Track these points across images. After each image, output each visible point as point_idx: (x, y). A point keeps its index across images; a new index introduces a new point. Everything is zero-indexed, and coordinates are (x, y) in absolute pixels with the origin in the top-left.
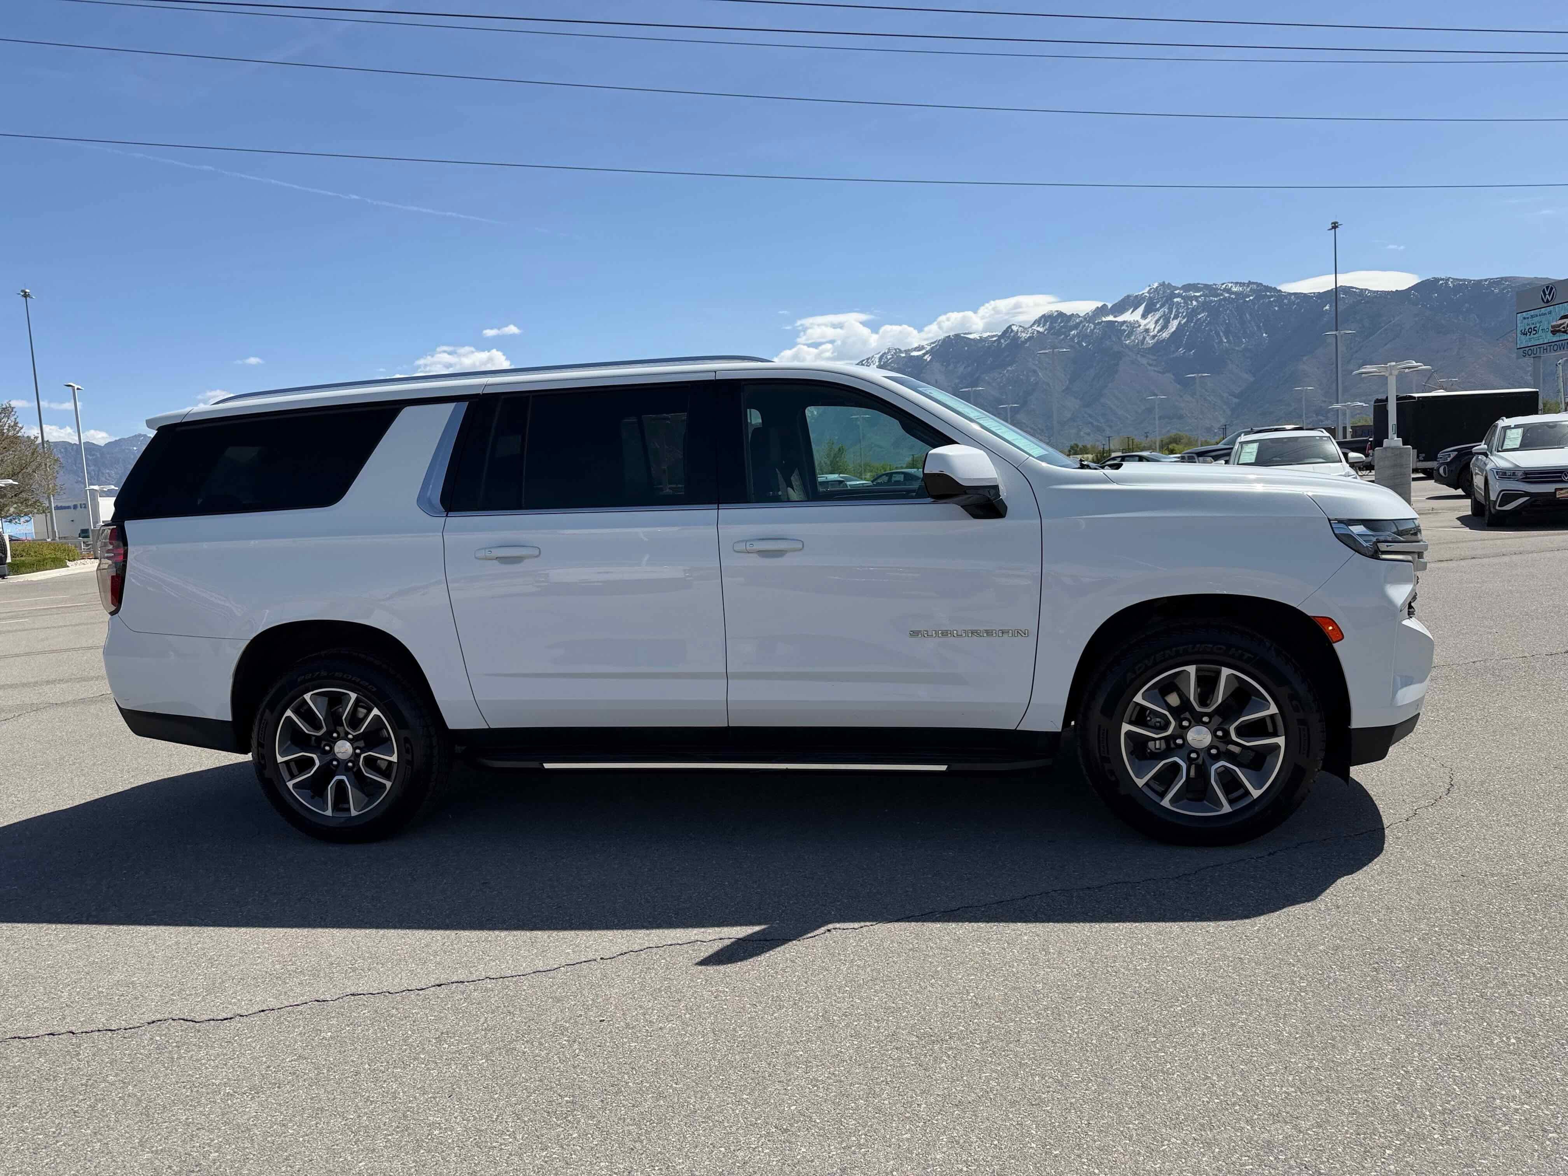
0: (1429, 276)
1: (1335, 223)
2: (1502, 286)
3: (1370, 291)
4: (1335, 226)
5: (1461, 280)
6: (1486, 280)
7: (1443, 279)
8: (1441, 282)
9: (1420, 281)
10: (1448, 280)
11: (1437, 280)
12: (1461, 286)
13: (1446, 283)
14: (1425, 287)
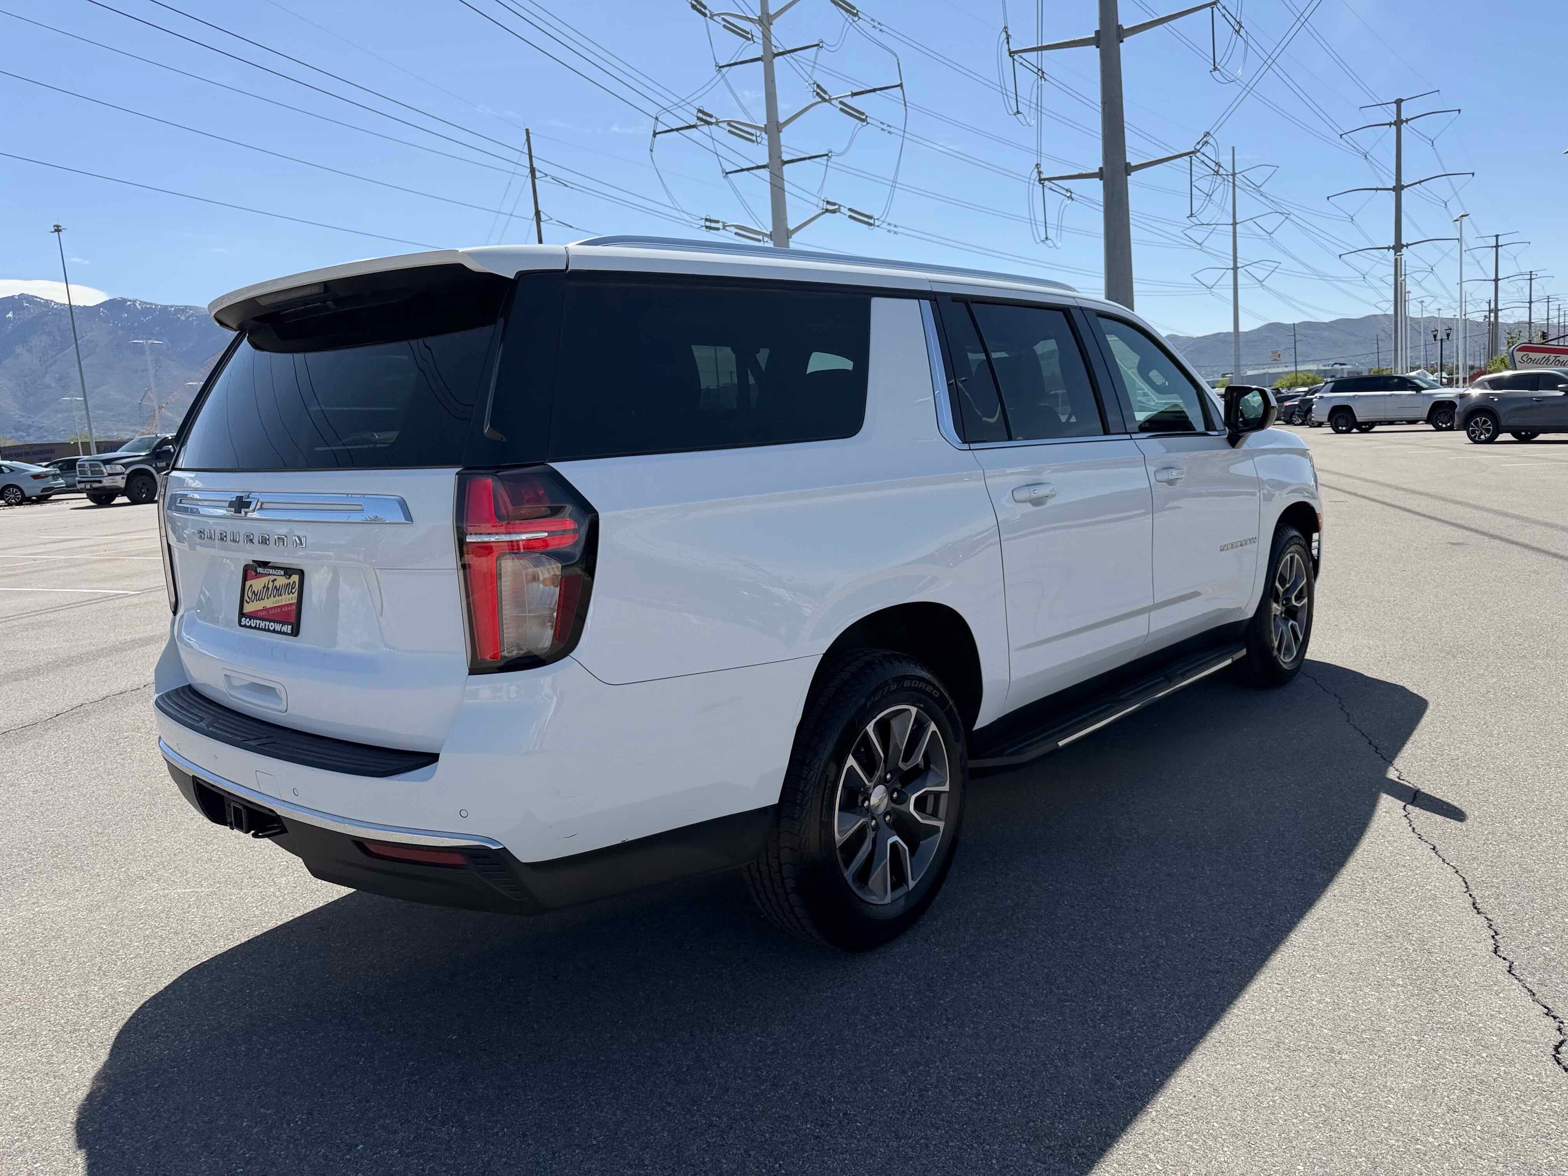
0: (117, 296)
1: (58, 226)
2: (188, 314)
3: (56, 303)
4: (58, 229)
5: (147, 304)
6: (172, 307)
7: (130, 301)
8: (128, 303)
9: (107, 299)
10: (135, 301)
11: (125, 301)
12: (148, 310)
13: (134, 305)
14: (114, 306)
